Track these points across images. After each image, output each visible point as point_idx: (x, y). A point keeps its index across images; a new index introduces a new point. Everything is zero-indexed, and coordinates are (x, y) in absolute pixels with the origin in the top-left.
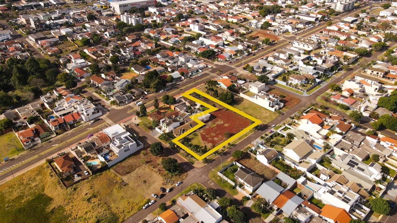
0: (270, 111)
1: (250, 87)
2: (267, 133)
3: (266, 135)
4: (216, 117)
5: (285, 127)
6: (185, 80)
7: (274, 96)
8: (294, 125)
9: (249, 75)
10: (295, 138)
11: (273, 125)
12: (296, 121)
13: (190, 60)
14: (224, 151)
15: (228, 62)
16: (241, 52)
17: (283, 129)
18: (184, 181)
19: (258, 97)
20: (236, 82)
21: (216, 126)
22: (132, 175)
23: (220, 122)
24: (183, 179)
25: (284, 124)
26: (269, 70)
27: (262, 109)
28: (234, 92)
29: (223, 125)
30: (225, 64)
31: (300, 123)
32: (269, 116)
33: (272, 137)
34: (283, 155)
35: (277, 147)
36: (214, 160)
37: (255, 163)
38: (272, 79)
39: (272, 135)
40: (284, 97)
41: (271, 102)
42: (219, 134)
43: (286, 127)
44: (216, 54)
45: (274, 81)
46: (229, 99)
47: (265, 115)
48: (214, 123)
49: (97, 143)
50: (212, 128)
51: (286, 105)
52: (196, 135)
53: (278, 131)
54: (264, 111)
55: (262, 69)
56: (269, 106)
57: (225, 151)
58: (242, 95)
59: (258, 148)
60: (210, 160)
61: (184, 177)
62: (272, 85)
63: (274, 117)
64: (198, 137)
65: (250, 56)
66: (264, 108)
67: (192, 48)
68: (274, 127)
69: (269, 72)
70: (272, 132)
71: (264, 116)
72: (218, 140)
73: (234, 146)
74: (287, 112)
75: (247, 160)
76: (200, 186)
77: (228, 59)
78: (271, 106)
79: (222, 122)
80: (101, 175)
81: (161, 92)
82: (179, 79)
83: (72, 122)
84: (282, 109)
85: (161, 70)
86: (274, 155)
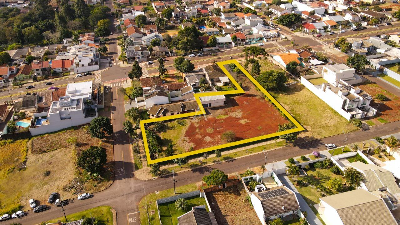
0: (341, 117)
1: (326, 71)
2: (307, 156)
3: (304, 159)
4: (237, 105)
5: (355, 154)
6: (234, 48)
7: (361, 92)
8: (380, 157)
9: (339, 56)
10: (362, 183)
11: (330, 145)
12: (388, 150)
13: (259, 24)
14: (205, 163)
15: (316, 35)
16: (347, 24)
17: (347, 158)
18: (97, 196)
19: (327, 87)
20: (307, 61)
21: (225, 119)
22: (44, 157)
23: (237, 114)
24: (99, 191)
25: (356, 148)
26: (380, 53)
27: (328, 110)
28: (294, 74)
29: (239, 119)
30: (311, 37)
31: (395, 154)
32: (334, 126)
33: (312, 166)
34: (316, 212)
35: (312, 190)
36: (176, 175)
37: (243, 207)
38: (378, 66)
39: (314, 163)
40: (387, 99)
41: (348, 101)
42: (219, 133)
43: (357, 155)
44: (303, 22)
45: (381, 70)
46: (272, 81)
47: (327, 122)
48: (226, 114)
49: (45, 99)
50: (216, 121)
51: (381, 115)
52: (182, 124)
53: (334, 159)
54: (330, 114)
55: (366, 49)
56: (343, 108)
57: (206, 165)
58: (303, 81)
59: (271, 179)
60: (169, 172)
61: (103, 188)
62: (373, 76)
63: (343, 130)
64: (183, 127)
65: (360, 32)
66: (332, 109)
67: (276, 13)
68: (332, 147)
69: (379, 56)
70: (319, 156)
71: (323, 123)
72: (209, 142)
73: (229, 161)
74: (377, 128)
75: (232, 196)
76: (109, 217)
77: (318, 31)
78: (346, 108)
79: (240, 115)
80: (12, 142)
81: (190, 56)
82: (226, 45)
83: (61, 70)
84: (369, 120)
85: (213, 32)
86: (287, 207)
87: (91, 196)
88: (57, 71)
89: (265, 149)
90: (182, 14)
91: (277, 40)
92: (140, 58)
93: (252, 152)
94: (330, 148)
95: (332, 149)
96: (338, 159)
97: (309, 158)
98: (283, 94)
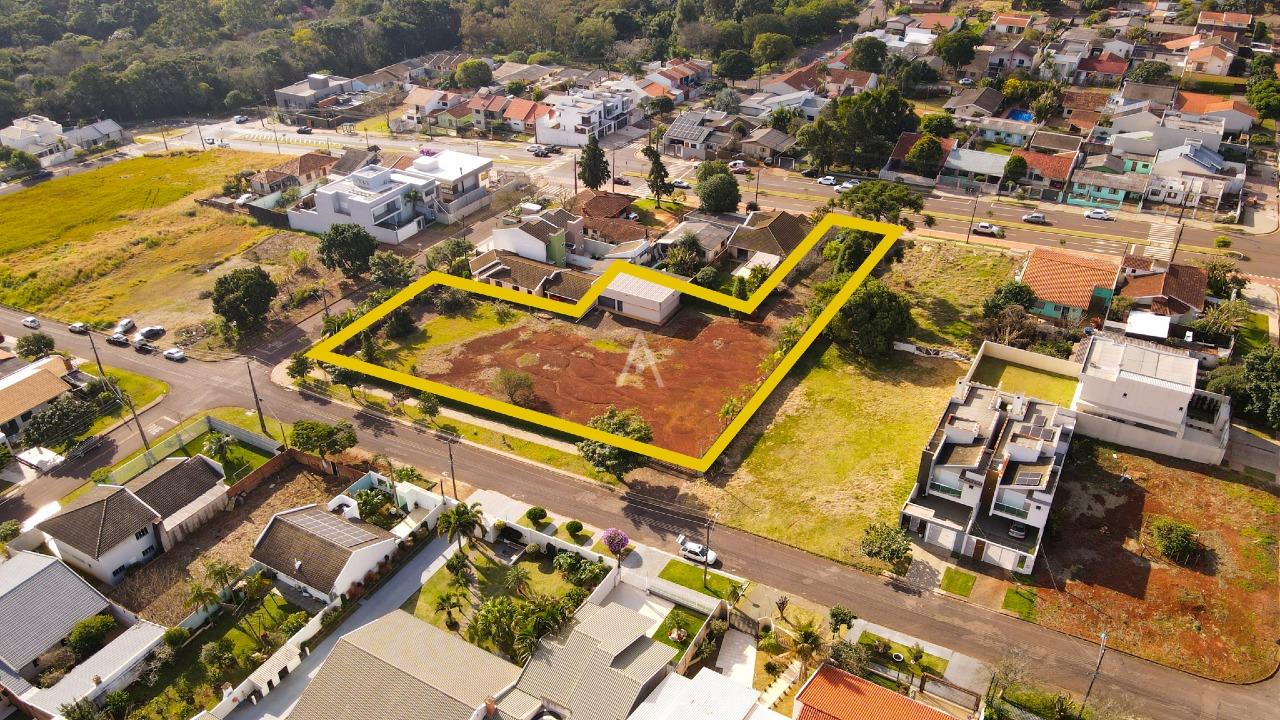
3: (574, 532)
4: (691, 337)
8: (772, 667)
13: (1185, 142)
17: (679, 606)
20: (1121, 310)
24: (201, 359)
32: (824, 520)
50: (578, 347)
52: (505, 318)
63: (826, 544)
72: (480, 381)
82: (964, 180)
83: (521, 127)
84: (973, 574)
85: (1009, 135)
86: (310, 568)
87: (182, 360)
88: (512, 125)
89: (549, 461)
90: (1022, 62)
91: (1180, 218)
92: (698, 147)
93: (512, 449)
94: (686, 553)
95: (692, 564)
96: (647, 586)
97: (594, 544)
98: (861, 366)
